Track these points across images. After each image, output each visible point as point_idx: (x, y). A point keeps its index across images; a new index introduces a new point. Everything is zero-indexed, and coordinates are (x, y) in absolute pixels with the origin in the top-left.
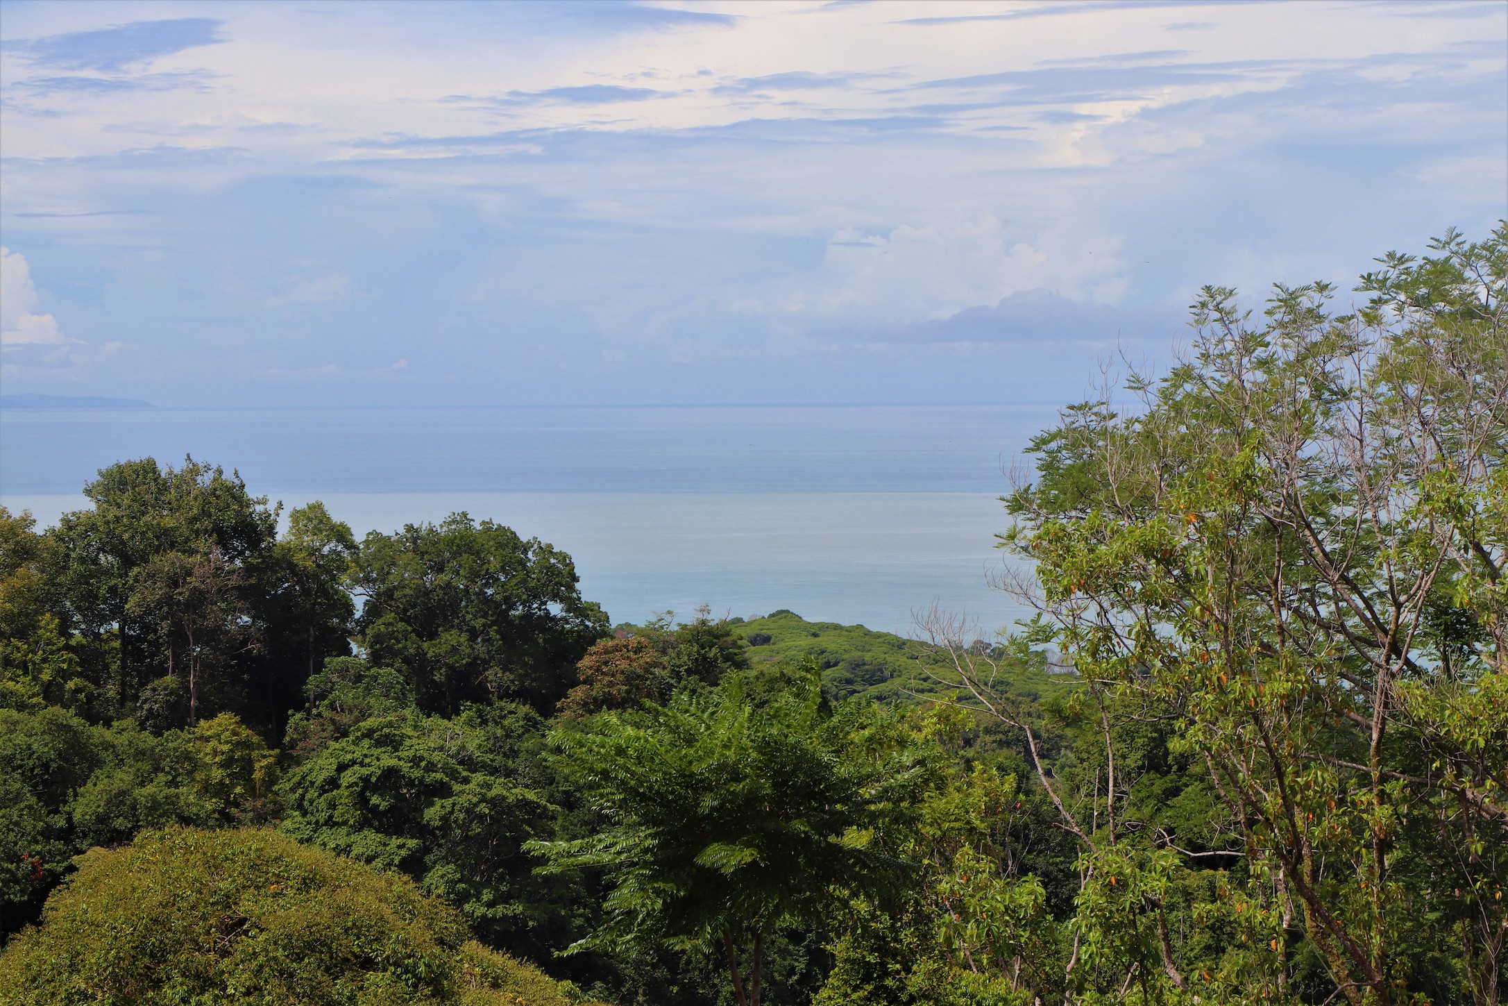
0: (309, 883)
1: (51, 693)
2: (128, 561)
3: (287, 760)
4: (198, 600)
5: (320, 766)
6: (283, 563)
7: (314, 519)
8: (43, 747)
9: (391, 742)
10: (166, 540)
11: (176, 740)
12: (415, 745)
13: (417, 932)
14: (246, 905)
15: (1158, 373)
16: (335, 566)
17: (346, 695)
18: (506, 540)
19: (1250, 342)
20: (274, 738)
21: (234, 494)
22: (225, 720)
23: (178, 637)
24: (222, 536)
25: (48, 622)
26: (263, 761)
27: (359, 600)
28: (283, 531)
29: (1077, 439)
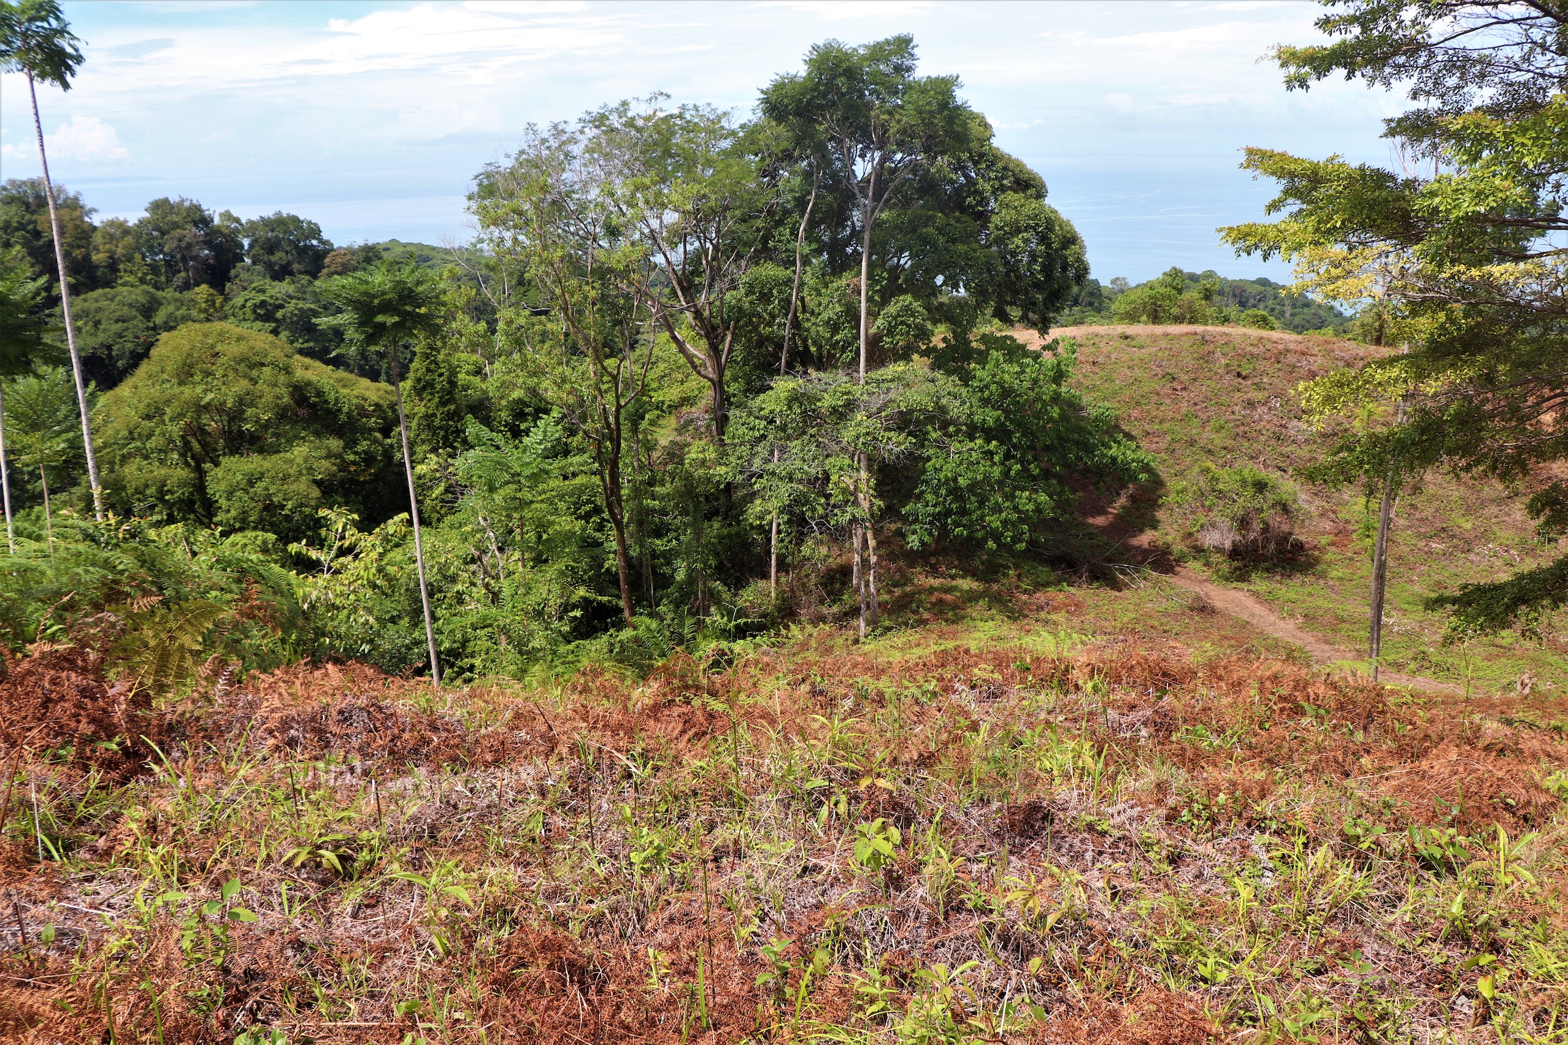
0: (239, 339)
1: (142, 281)
2: (163, 234)
3: (227, 299)
4: (189, 246)
5: (238, 301)
6: (217, 231)
7: (227, 216)
8: (142, 299)
9: (262, 291)
10: (176, 226)
11: (188, 295)
12: (271, 292)
13: (277, 353)
14: (219, 348)
15: (514, 153)
16: (236, 231)
17: (244, 276)
18: (295, 220)
19: (544, 141)
20: (222, 292)
21: (197, 208)
22: (204, 287)
23: (184, 259)
24: (195, 224)
25: (138, 257)
26: (219, 300)
27: (246, 242)
28: (217, 221)
29: (488, 176)
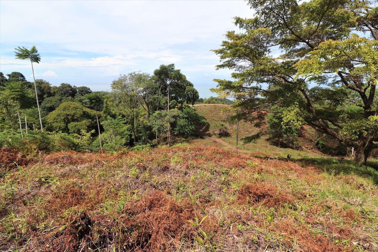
0: (74, 104)
1: (60, 95)
2: (63, 88)
3: (74, 99)
4: (68, 91)
5: (76, 99)
6: (73, 88)
7: (74, 86)
8: (59, 98)
9: (80, 98)
10: (66, 87)
11: (67, 98)
12: (82, 98)
13: (81, 106)
14: (70, 106)
15: (118, 78)
16: (76, 89)
17: (77, 95)
18: (86, 87)
19: (123, 77)
20: (73, 98)
21: (69, 85)
22: (70, 97)
23: (67, 93)
24: (69, 87)
25: (59, 92)
26: (73, 99)
27: (78, 90)
28: (73, 87)
29: (114, 81)
